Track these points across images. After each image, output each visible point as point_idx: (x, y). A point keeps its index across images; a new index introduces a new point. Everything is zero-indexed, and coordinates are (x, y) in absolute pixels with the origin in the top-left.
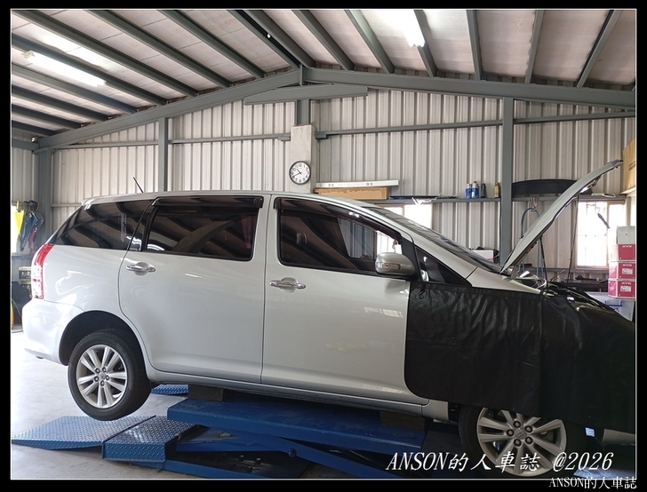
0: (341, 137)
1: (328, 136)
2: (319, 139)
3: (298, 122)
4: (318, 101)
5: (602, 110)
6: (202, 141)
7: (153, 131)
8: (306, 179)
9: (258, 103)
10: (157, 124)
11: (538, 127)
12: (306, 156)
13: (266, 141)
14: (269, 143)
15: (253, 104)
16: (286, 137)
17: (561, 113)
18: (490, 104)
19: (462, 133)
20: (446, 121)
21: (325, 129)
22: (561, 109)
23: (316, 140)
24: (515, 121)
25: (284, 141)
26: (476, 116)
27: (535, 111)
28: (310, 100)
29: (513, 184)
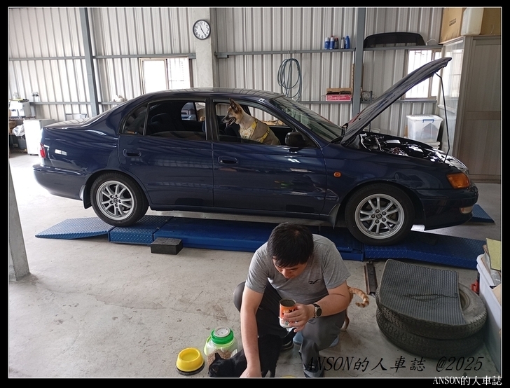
8: (207, 35)
12: (206, 15)
29: (365, 39)
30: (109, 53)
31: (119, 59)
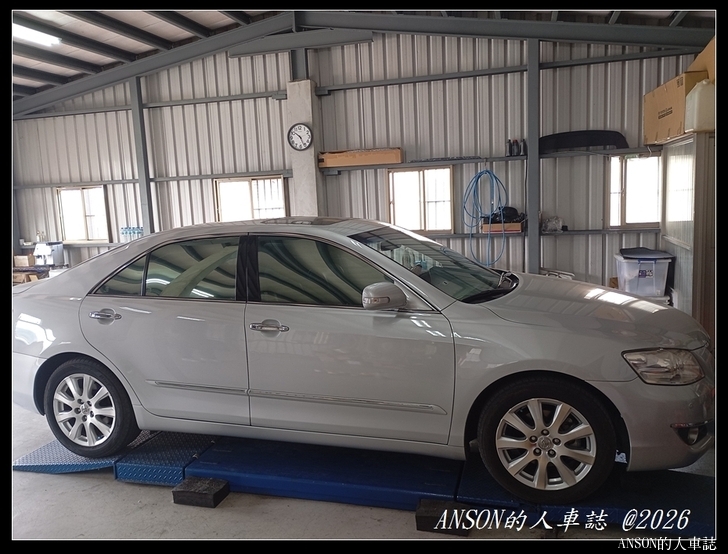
0: (345, 93)
1: (330, 92)
2: (320, 96)
3: (294, 77)
4: (316, 50)
5: (636, 49)
6: (183, 103)
7: (123, 92)
9: (245, 54)
10: (127, 84)
11: (566, 71)
12: (307, 117)
13: (259, 100)
14: (261, 102)
15: (238, 55)
16: (281, 95)
17: (592, 55)
18: (513, 46)
19: (482, 81)
20: (464, 68)
21: (326, 83)
22: (592, 49)
23: (316, 98)
24: (542, 66)
25: (280, 100)
26: (497, 60)
27: (562, 54)
28: (306, 50)
29: (540, 139)
30: (172, 173)
31: (187, 182)
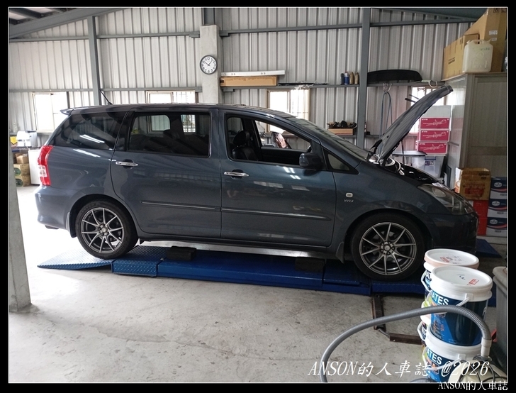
0: (239, 35)
1: (230, 34)
3: (205, 23)
5: (432, 17)
6: (125, 36)
7: (82, 27)
8: (214, 70)
10: (85, 21)
11: (387, 29)
12: (213, 51)
13: (179, 38)
14: (181, 39)
16: (196, 35)
17: (404, 19)
18: (353, 11)
19: (332, 33)
20: (320, 23)
21: (227, 28)
22: (404, 16)
23: (220, 38)
24: (371, 25)
25: (194, 38)
26: (342, 19)
27: (385, 17)
29: (368, 73)
30: (116, 85)
31: (127, 92)
